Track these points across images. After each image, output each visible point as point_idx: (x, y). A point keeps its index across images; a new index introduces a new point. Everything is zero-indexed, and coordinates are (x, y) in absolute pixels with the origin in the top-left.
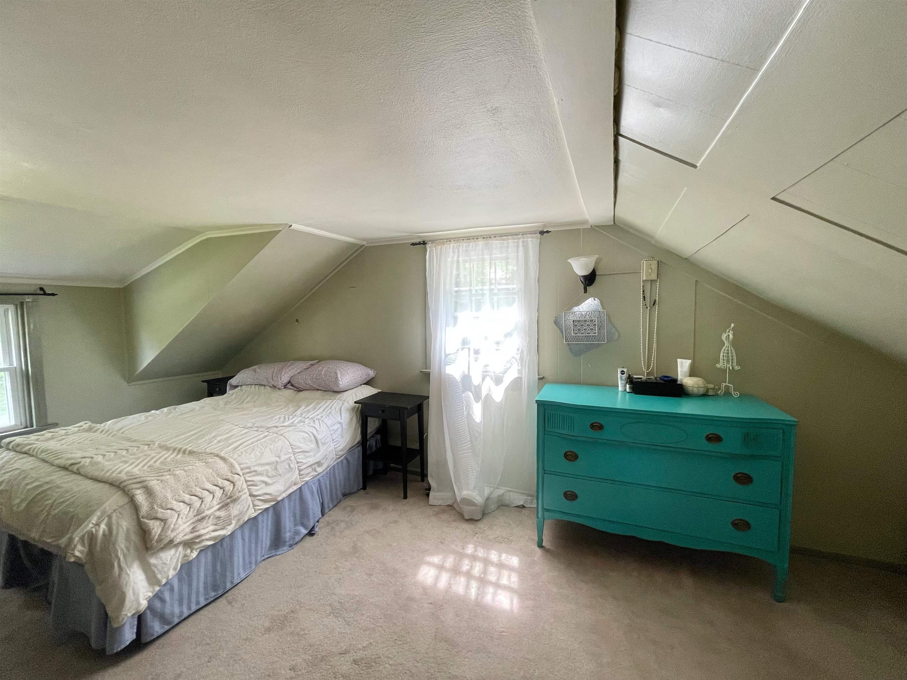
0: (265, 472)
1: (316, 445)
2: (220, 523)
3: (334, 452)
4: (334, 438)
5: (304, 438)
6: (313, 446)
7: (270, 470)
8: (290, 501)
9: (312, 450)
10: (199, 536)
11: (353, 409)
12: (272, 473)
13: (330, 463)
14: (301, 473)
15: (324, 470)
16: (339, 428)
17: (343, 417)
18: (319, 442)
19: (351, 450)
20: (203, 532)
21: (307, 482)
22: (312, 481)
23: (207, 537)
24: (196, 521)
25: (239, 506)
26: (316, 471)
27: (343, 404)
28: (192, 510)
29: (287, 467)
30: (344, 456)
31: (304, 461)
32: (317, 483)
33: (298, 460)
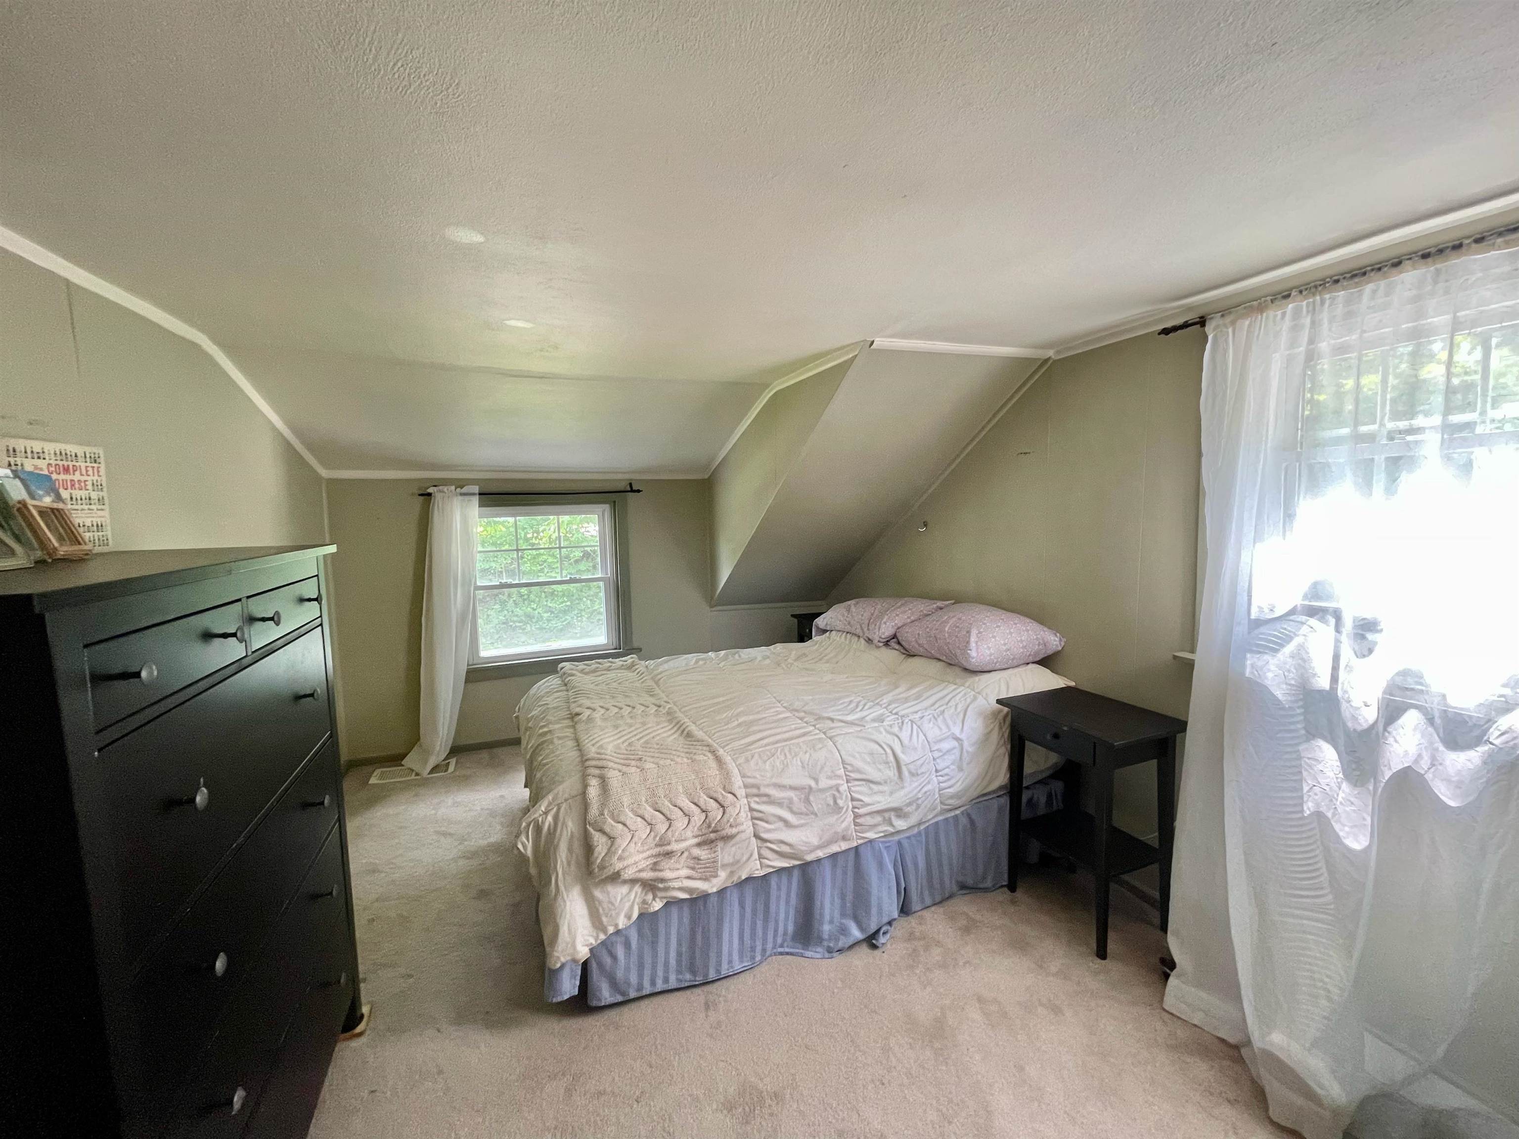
0: (786, 801)
1: (897, 774)
2: (701, 868)
3: (937, 796)
4: (939, 768)
5: (871, 754)
6: (892, 773)
7: (795, 799)
8: (834, 866)
9: (886, 782)
10: (662, 880)
11: (995, 714)
12: (799, 806)
13: (925, 815)
14: (857, 821)
15: (913, 826)
16: (954, 748)
17: (965, 728)
18: (904, 769)
19: (982, 799)
20: (668, 874)
21: (871, 841)
22: (882, 842)
23: (676, 884)
24: (659, 855)
25: (733, 849)
26: (892, 825)
27: (975, 699)
28: (652, 833)
29: (831, 803)
30: (962, 809)
31: (866, 799)
32: (895, 848)
33: (856, 795)
